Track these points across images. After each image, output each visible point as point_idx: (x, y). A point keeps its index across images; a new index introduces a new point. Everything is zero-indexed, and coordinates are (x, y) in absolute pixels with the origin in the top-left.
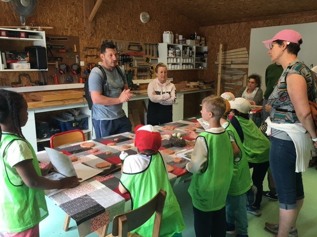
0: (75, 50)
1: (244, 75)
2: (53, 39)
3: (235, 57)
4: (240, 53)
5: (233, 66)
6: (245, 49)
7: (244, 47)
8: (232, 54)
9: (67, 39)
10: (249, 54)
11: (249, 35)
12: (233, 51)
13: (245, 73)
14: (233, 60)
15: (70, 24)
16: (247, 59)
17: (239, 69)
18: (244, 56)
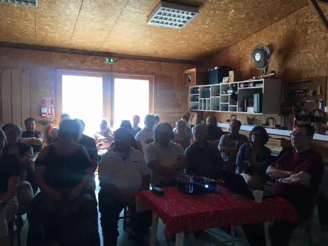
0: (319, 93)
2: (296, 83)
9: (310, 81)
15: (318, 63)
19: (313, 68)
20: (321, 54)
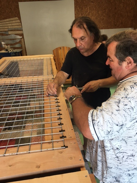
1: (21, 39)
3: (10, 25)
4: (14, 22)
5: (10, 33)
6: (17, 18)
7: (16, 17)
8: (7, 23)
10: (21, 22)
11: (17, 7)
12: (8, 20)
13: (21, 37)
14: (10, 27)
16: (21, 26)
17: (16, 34)
18: (18, 24)
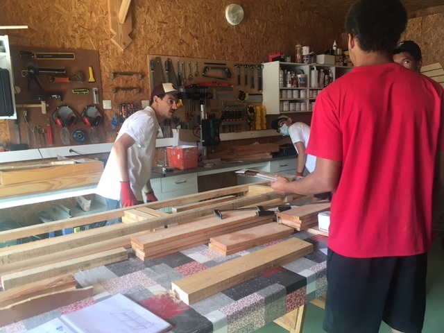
0: (91, 79)
2: (41, 56)
15: (79, 26)
19: (70, 33)
20: (83, 14)
